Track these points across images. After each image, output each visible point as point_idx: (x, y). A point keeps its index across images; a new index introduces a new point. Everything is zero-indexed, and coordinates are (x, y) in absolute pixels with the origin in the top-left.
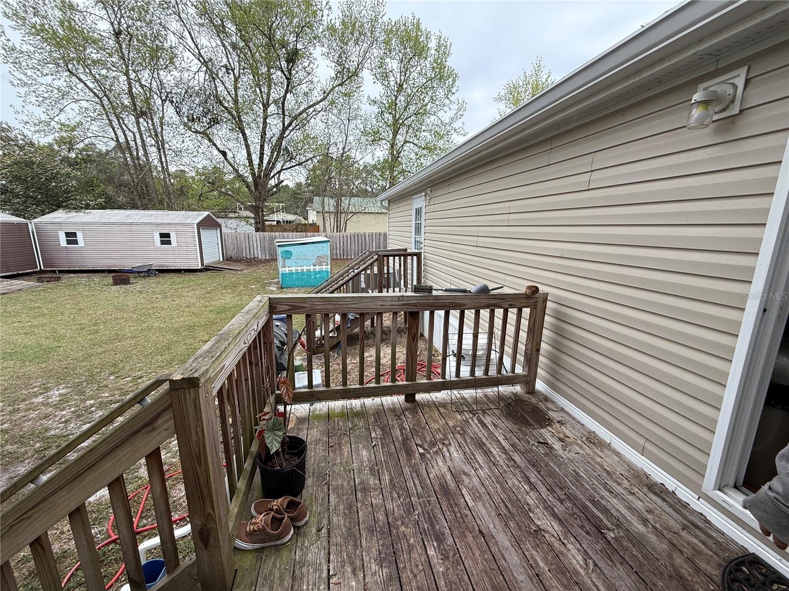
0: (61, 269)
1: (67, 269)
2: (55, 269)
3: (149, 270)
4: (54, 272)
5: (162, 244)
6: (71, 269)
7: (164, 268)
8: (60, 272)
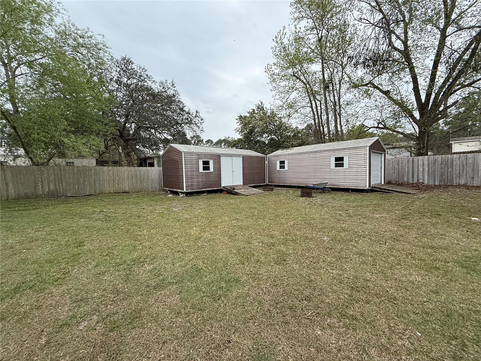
0: (275, 184)
1: (277, 184)
2: (273, 184)
3: (324, 188)
4: (272, 185)
5: (335, 167)
6: (280, 184)
7: (335, 187)
8: (275, 186)
